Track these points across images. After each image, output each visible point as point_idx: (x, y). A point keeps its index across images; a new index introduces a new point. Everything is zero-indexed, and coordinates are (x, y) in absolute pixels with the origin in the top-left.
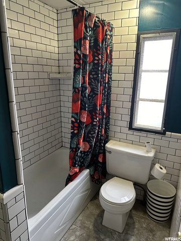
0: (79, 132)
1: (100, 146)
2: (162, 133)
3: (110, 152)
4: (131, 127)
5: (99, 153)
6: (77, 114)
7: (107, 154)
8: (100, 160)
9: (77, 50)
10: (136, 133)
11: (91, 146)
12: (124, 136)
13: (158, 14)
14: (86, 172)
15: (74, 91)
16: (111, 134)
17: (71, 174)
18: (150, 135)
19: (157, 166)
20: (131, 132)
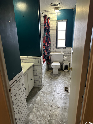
0: (45, 49)
1: (49, 54)
2: (65, 48)
3: (52, 55)
4: (57, 48)
5: (49, 56)
6: (45, 43)
7: (51, 56)
8: (49, 58)
9: (45, 26)
10: (58, 49)
11: (48, 53)
12: (55, 51)
13: (61, 15)
14: (46, 62)
15: (44, 37)
16: (51, 51)
17: (43, 61)
18: (62, 49)
19: (64, 57)
20: (57, 49)
